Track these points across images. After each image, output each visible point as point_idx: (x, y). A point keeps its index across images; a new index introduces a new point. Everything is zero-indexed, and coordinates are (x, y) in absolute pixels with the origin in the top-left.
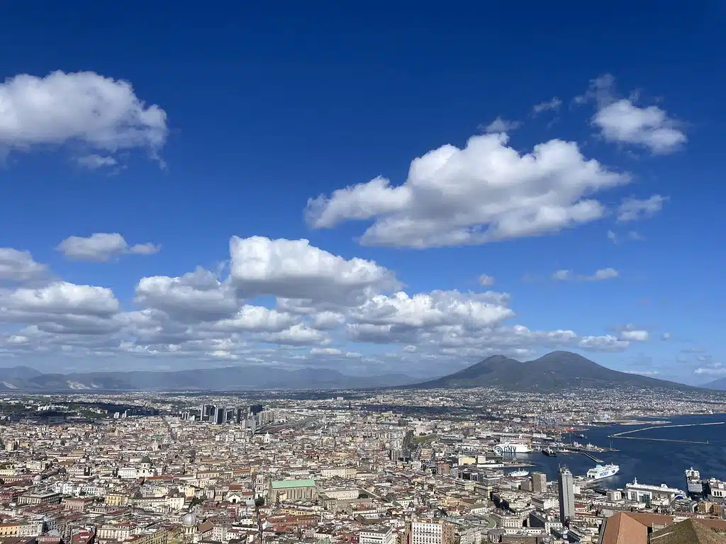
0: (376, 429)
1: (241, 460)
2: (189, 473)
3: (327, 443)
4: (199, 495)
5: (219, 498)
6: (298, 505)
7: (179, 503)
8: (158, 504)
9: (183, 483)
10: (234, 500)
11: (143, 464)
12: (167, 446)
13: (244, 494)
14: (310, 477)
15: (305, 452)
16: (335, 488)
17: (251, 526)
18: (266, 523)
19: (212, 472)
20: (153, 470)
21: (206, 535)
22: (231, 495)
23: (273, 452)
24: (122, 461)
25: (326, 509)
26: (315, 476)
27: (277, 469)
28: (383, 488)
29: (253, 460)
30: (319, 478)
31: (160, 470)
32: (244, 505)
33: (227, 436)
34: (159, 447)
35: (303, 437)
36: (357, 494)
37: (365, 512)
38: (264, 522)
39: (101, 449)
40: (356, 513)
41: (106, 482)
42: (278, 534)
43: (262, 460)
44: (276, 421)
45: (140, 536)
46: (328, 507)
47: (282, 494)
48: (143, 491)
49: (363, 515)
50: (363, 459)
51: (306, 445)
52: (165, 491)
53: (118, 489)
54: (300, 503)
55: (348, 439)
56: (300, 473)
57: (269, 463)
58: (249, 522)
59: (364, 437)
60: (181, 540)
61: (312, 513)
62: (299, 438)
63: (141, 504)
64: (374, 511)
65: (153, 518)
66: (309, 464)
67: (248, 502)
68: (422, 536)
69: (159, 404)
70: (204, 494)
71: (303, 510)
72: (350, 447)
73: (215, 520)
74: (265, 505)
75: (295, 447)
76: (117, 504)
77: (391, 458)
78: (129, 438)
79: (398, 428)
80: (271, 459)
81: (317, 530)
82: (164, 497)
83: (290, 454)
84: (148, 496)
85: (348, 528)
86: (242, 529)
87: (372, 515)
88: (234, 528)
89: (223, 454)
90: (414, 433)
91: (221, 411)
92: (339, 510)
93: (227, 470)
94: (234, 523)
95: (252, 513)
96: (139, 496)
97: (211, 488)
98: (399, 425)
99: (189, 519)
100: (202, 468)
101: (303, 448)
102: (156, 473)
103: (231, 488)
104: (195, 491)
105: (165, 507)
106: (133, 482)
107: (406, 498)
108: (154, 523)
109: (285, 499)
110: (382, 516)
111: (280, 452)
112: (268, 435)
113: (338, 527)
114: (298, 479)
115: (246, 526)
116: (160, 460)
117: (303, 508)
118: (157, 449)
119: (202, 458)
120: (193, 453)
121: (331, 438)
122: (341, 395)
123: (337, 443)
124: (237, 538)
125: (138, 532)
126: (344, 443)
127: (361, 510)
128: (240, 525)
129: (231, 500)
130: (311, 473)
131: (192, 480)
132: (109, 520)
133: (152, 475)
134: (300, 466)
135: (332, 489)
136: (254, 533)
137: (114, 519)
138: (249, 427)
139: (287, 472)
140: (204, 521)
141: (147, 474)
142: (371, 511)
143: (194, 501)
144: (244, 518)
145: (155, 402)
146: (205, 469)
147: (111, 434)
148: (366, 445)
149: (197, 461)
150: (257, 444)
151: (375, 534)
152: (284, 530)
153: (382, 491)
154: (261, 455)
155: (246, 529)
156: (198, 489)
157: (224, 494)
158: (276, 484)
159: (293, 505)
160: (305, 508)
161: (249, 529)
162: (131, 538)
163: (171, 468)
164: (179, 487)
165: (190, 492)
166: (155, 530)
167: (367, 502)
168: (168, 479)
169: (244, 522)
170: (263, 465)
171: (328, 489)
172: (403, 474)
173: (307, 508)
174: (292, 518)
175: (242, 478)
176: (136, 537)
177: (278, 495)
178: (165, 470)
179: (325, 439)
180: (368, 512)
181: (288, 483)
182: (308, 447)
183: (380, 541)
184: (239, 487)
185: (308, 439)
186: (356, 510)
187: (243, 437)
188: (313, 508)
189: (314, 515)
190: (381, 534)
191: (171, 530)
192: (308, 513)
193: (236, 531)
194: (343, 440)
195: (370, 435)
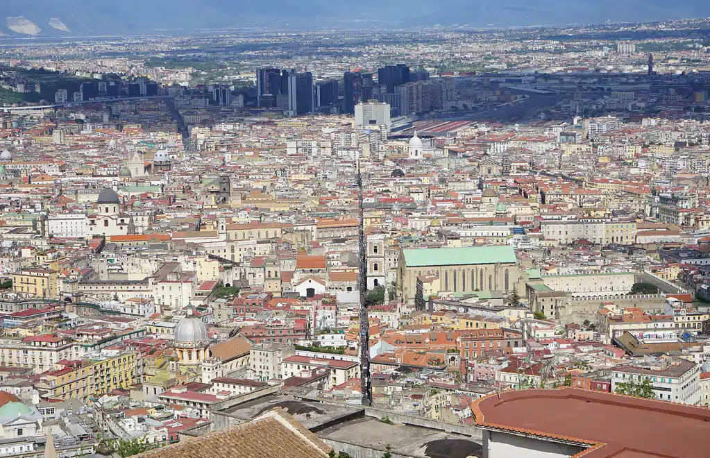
1: (345, 198)
2: (209, 229)
3: (574, 159)
4: (231, 277)
5: (274, 287)
6: (467, 308)
7: (179, 295)
8: (132, 295)
9: (192, 251)
10: (310, 292)
11: (103, 207)
12: (168, 165)
13: (334, 277)
14: (511, 241)
15: (511, 181)
16: (573, 268)
17: (341, 351)
18: (378, 346)
19: (266, 226)
20: (127, 220)
21: (234, 365)
22: (304, 280)
23: (426, 180)
24: (59, 200)
25: (539, 316)
26: (525, 240)
27: (429, 223)
29: (372, 200)
30: (535, 242)
31: (142, 223)
32: (331, 302)
33: (314, 144)
34: (148, 168)
35: (511, 144)
36: (629, 282)
37: (643, 326)
38: (376, 341)
39: (16, 173)
40: (618, 327)
41: (15, 246)
42: (406, 369)
43: (394, 200)
45: (79, 364)
46: (547, 314)
47: (430, 281)
48: (100, 266)
49: (637, 334)
50: (664, 200)
51: (515, 165)
52: (149, 267)
53: (41, 261)
54: (473, 301)
55: (629, 152)
56: (487, 231)
57: (410, 208)
58: (336, 341)
59: (679, 145)
60: (173, 376)
61: (498, 326)
62: (500, 148)
63: (94, 294)
64: (667, 325)
65: (112, 326)
66: (513, 210)
67: (342, 297)
69: (161, 70)
70: (243, 277)
71: (478, 318)
72: (633, 171)
73: (254, 336)
74: (386, 303)
75: (484, 170)
76: (40, 294)
78: (83, 147)
80: (418, 198)
81: (505, 365)
82: (145, 281)
83: (471, 185)
84: (113, 278)
85: (584, 363)
86: (320, 355)
87: (660, 333)
88: (302, 353)
89: (300, 186)
92: (579, 321)
93: (299, 222)
94: (302, 343)
95: (347, 322)
96: (88, 277)
97: (258, 262)
99: (190, 330)
100: (242, 218)
101: (505, 173)
102: (132, 228)
103: (302, 264)
104: (222, 270)
105: (143, 302)
106: (77, 246)
108: (115, 337)
109: (435, 292)
110: (687, 336)
111: (443, 181)
112: (415, 140)
113: (561, 360)
114: (481, 245)
115: (329, 350)
116: (145, 197)
117: (479, 313)
118: (142, 173)
119: (244, 194)
120: (225, 181)
121: (584, 148)
123: (601, 161)
124: (305, 375)
125: (76, 354)
126: (620, 161)
127: (631, 319)
128: (316, 347)
129: (303, 290)
130: (515, 231)
132: (13, 327)
133: (124, 232)
134: (490, 215)
135: (563, 271)
136: (348, 366)
137: (24, 326)
138: (373, 122)
139: (453, 229)
140: (232, 334)
141: (113, 230)
142: (660, 325)
143: (220, 290)
144: (327, 331)
145: (153, 63)
146: (250, 219)
147: (45, 138)
148: (681, 164)
149: (235, 201)
150: (389, 163)
152: (422, 362)
153: (699, 277)
154: (395, 188)
155: (329, 356)
156: (227, 265)
157: (288, 276)
158: (414, 256)
160: (485, 313)
161: (337, 357)
162: (60, 367)
163: (168, 217)
164: (181, 259)
165: (208, 271)
166: (114, 352)
167: (647, 303)
168: (157, 242)
169: (327, 341)
171: (554, 271)
173: (490, 314)
174: (448, 335)
175: (338, 240)
176: (70, 367)
177: (420, 283)
178: (153, 220)
179: (569, 150)
180: (651, 325)
181: (454, 253)
182: (521, 169)
184: (322, 263)
185: (524, 151)
186: (619, 320)
187: (355, 145)
188: (505, 313)
189: (503, 330)
190: (667, 380)
191: (151, 353)
192: (490, 326)
193: (304, 362)
194: (619, 152)
195: (694, 141)
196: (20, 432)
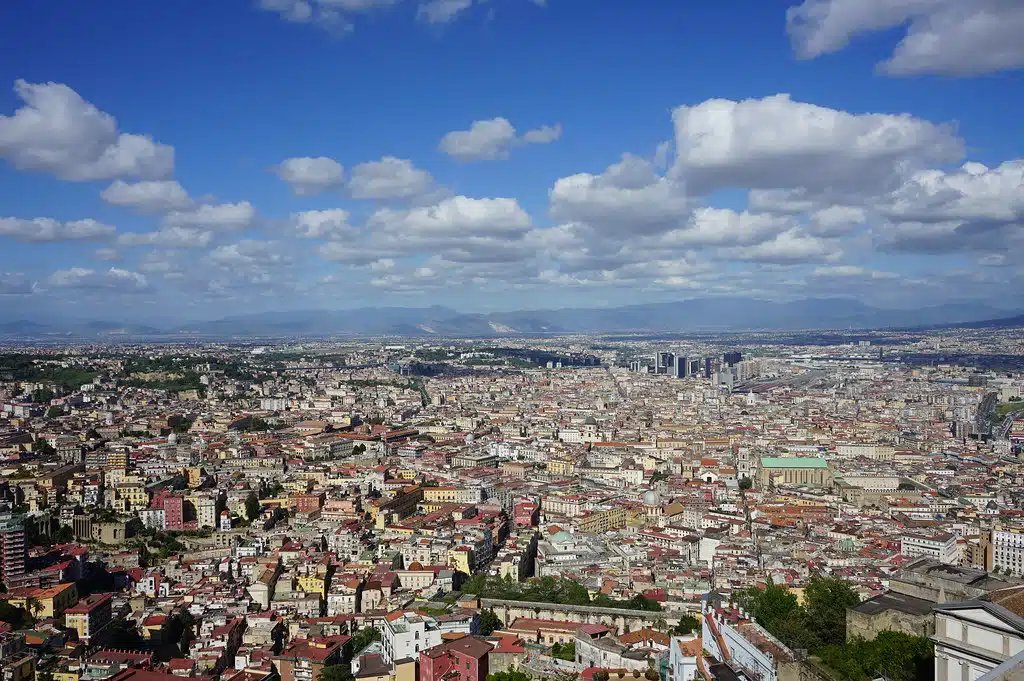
0: (928, 390)
1: (715, 427)
2: (645, 441)
3: (845, 408)
4: (662, 469)
5: (688, 475)
6: (802, 492)
7: (636, 477)
8: (611, 476)
9: (639, 452)
10: (709, 479)
11: (588, 426)
12: (616, 404)
13: (722, 471)
14: (818, 455)
15: (810, 419)
16: (859, 473)
17: (734, 514)
18: (756, 512)
19: (677, 440)
20: (600, 434)
21: (674, 519)
22: (704, 473)
23: (760, 418)
24: (562, 421)
25: (845, 500)
26: (827, 454)
27: (768, 442)
28: (940, 477)
29: (732, 428)
30: (833, 457)
31: (609, 435)
32: (723, 486)
33: (693, 395)
34: (606, 405)
35: (806, 398)
36: (896, 483)
37: (911, 510)
38: (753, 510)
39: (537, 406)
40: (894, 509)
41: (546, 446)
42: (775, 527)
43: (745, 429)
44: (763, 375)
45: (592, 513)
46: (849, 498)
47: (778, 476)
48: (591, 459)
49: (907, 514)
50: (905, 434)
51: (811, 410)
52: (617, 461)
53: (560, 455)
54: (805, 489)
55: (879, 404)
56: (804, 448)
57: (756, 433)
58: (732, 508)
59: (907, 401)
60: (643, 523)
61: (821, 504)
62: (799, 400)
63: (590, 474)
64: (926, 509)
65: (605, 492)
66: (817, 437)
67: (729, 483)
68: (1011, 553)
69: (600, 351)
70: (668, 468)
71: (811, 499)
72: (882, 416)
73: (684, 502)
74: (753, 488)
75: (793, 413)
76: (561, 472)
77: (954, 435)
78: (567, 393)
79: (969, 389)
80: (759, 427)
81: (833, 528)
82: (617, 468)
83: (787, 421)
84: (598, 466)
85: (881, 530)
86: (722, 516)
87: (921, 514)
88: (712, 514)
89: (690, 419)
90: (999, 397)
91: (682, 361)
92: (868, 504)
93: (696, 439)
94: (711, 508)
95: (734, 497)
96: (586, 465)
97: (677, 461)
98: (971, 383)
99: (651, 497)
100: (663, 435)
101: (806, 415)
102: (604, 437)
103: (705, 463)
104: (657, 464)
105: (620, 480)
106: (578, 447)
107: (982, 494)
108: (608, 499)
109: (781, 482)
110: (939, 517)
111: (771, 418)
112: (751, 395)
113: (866, 527)
114: (801, 456)
115: (728, 513)
116: (608, 422)
117: (810, 496)
118: (602, 408)
119: (661, 422)
120: (649, 414)
121: (850, 401)
122: (865, 339)
123: (862, 409)
124: (717, 527)
125: (589, 507)
126: (874, 410)
127: (902, 505)
128: (720, 511)
129: (705, 478)
130: (820, 449)
131: (651, 449)
132: (554, 490)
133: (600, 440)
134: (803, 439)
135: (854, 474)
136: (740, 523)
137: (560, 490)
138: (724, 383)
139: (784, 447)
140: (671, 502)
141: (593, 439)
142: (921, 509)
143: (656, 476)
144: (725, 502)
145: (595, 348)
146: (667, 436)
147: (545, 387)
148: (911, 413)
149: (656, 425)
150: (736, 407)
151: (927, 542)
152: (783, 523)
153: (940, 481)
154: (744, 421)
155: (728, 517)
156: (659, 461)
157: (695, 470)
158: (767, 462)
159: (793, 492)
160: (813, 497)
161: (732, 517)
162: (583, 514)
163: (622, 433)
164: (635, 457)
165: (650, 465)
166: (609, 507)
167: (913, 496)
168: (619, 447)
169: (725, 507)
170: (748, 435)
171: (848, 474)
172: (977, 459)
173: (817, 497)
174: (792, 509)
175: (718, 450)
176: (588, 514)
177: (771, 477)
178: (615, 434)
179: (841, 403)
180: (915, 509)
181: (786, 460)
182: (814, 413)
183: (936, 552)
184: (714, 463)
185: (814, 402)
186: (895, 505)
187: (715, 396)
188: (825, 497)
189: (827, 507)
190: (937, 543)
191: (630, 508)
192: (818, 504)
193: (715, 518)
194: (872, 404)
195: (917, 399)
196: (566, 548)
